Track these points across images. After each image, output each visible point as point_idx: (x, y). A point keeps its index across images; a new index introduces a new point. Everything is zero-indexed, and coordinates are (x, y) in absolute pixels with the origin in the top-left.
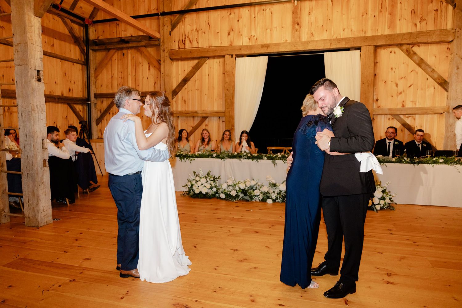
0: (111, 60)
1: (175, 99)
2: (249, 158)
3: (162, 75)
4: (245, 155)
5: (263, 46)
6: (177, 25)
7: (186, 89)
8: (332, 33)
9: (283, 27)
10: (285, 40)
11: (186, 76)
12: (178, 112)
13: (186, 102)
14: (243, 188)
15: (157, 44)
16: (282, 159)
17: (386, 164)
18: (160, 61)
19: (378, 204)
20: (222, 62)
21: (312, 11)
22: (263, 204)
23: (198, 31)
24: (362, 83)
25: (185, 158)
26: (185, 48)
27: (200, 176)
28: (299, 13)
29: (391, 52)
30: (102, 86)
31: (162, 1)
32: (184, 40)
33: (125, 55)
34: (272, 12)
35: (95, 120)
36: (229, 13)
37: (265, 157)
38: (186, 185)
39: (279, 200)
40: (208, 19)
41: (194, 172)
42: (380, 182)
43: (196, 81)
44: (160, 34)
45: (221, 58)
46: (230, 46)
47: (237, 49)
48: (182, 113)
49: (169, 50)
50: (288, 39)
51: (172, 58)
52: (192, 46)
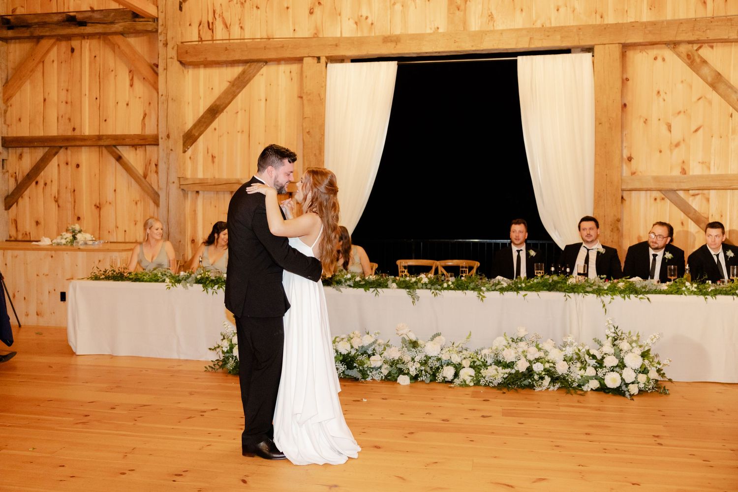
0: (43, 62)
1: (189, 152)
2: (357, 285)
3: (161, 99)
4: (349, 279)
5: (386, 40)
7: (215, 129)
8: (534, 16)
10: (433, 29)
11: (215, 102)
12: (198, 182)
13: (216, 160)
14: (344, 352)
15: (150, 29)
16: (429, 286)
17: (649, 296)
18: (157, 66)
19: (633, 383)
20: (297, 73)
22: (389, 386)
23: (242, 4)
24: (598, 122)
25: (215, 284)
26: (213, 40)
29: (655, 59)
30: (20, 120)
32: (212, 23)
33: (76, 52)
35: (4, 199)
37: (393, 282)
38: (219, 347)
39: (424, 378)
42: (638, 336)
43: (239, 113)
44: (158, 7)
45: (295, 63)
46: (314, 37)
47: (329, 45)
48: (205, 184)
49: (178, 43)
50: (439, 27)
51: (183, 60)
52: (229, 34)
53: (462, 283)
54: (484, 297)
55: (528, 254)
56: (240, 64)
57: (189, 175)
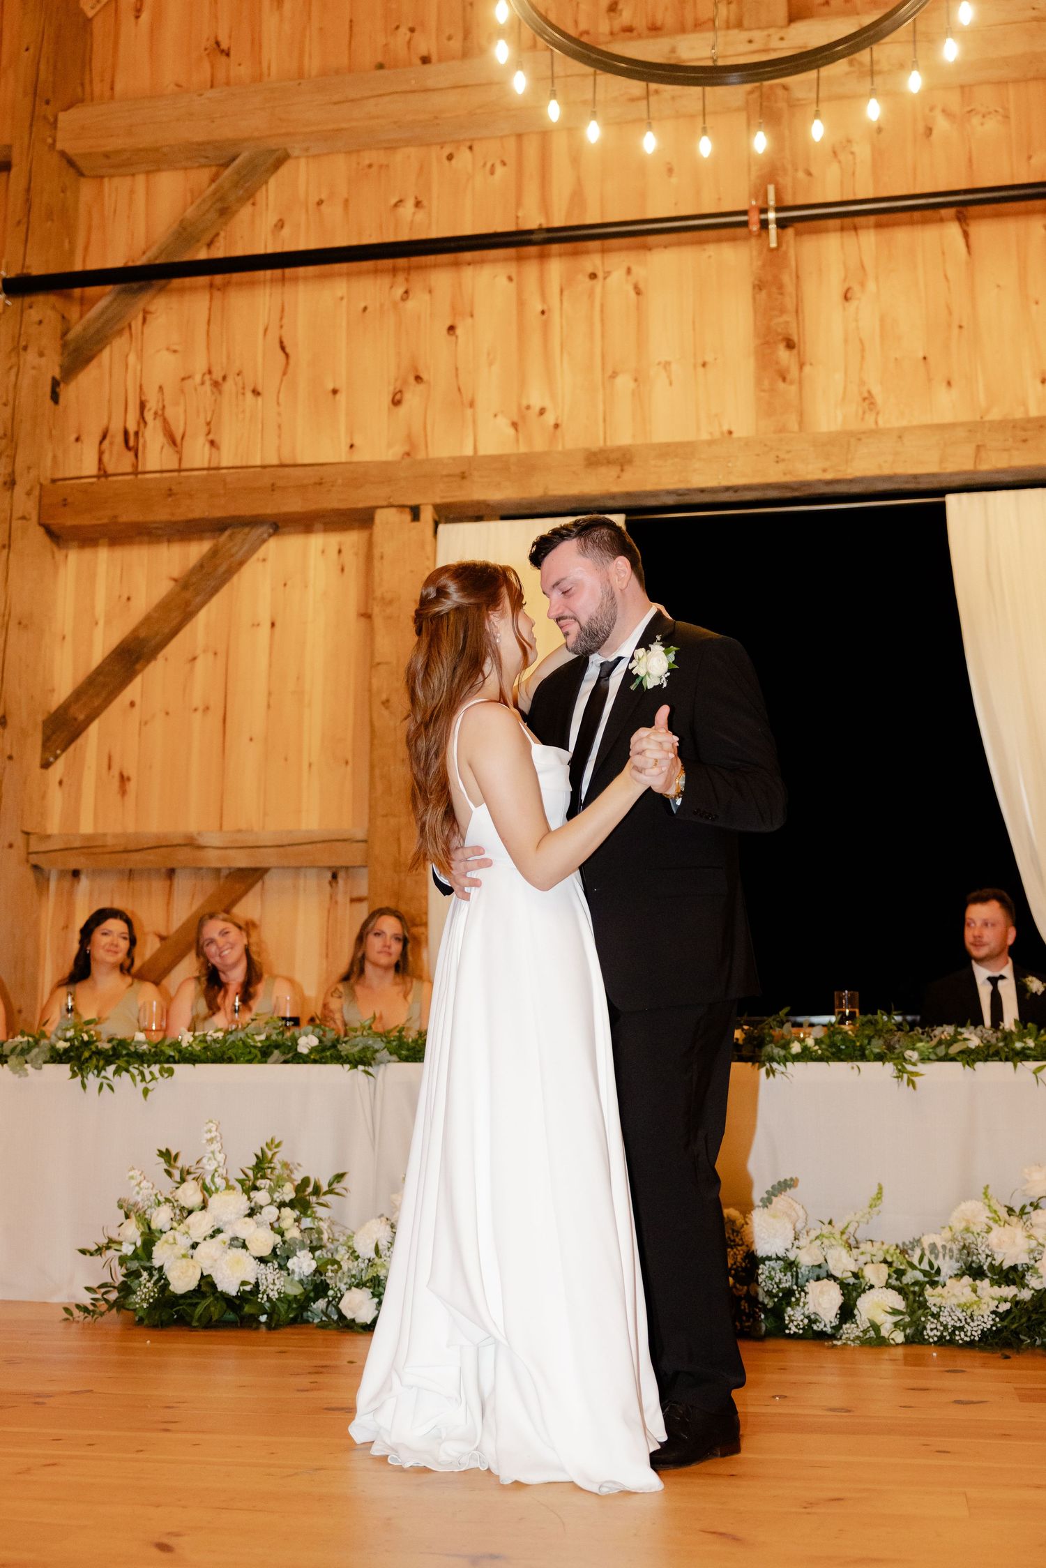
1: (58, 769)
5: (595, 459)
6: (100, 351)
7: (132, 704)
8: (982, 396)
9: (704, 365)
10: (717, 433)
11: (135, 630)
12: (77, 844)
13: (132, 786)
20: (356, 554)
21: (862, 284)
23: (216, 384)
25: (109, 1063)
26: (135, 473)
27: (208, 1181)
28: (790, 287)
31: (19, 222)
32: (137, 434)
34: (641, 286)
36: (399, 291)
38: (110, 1245)
40: (281, 318)
41: (166, 1155)
43: (199, 663)
45: (353, 529)
46: (403, 461)
47: (443, 476)
48: (98, 850)
49: (42, 481)
50: (733, 429)
51: (53, 523)
52: (180, 460)
53: (844, 1041)
54: (917, 1074)
55: (1021, 990)
56: (208, 534)
57: (54, 826)
